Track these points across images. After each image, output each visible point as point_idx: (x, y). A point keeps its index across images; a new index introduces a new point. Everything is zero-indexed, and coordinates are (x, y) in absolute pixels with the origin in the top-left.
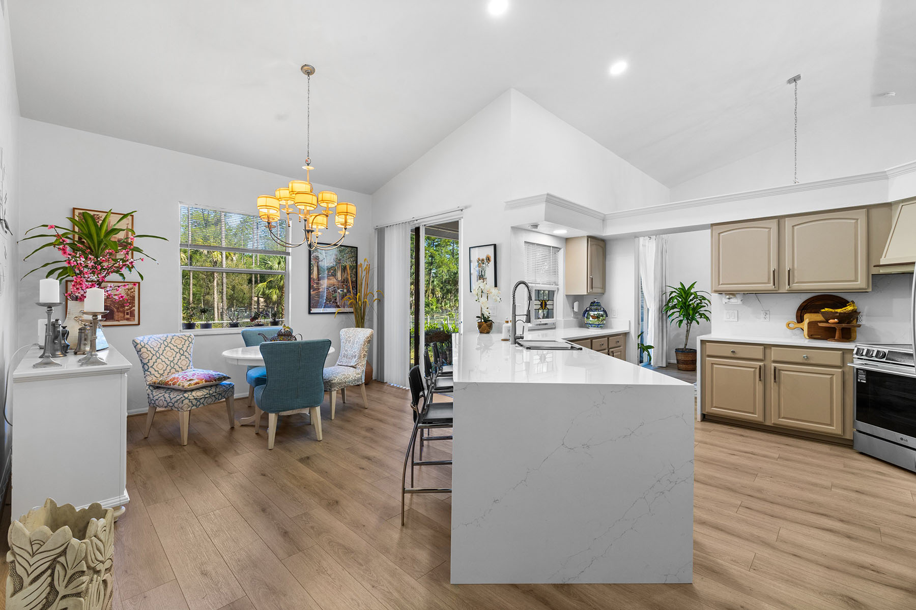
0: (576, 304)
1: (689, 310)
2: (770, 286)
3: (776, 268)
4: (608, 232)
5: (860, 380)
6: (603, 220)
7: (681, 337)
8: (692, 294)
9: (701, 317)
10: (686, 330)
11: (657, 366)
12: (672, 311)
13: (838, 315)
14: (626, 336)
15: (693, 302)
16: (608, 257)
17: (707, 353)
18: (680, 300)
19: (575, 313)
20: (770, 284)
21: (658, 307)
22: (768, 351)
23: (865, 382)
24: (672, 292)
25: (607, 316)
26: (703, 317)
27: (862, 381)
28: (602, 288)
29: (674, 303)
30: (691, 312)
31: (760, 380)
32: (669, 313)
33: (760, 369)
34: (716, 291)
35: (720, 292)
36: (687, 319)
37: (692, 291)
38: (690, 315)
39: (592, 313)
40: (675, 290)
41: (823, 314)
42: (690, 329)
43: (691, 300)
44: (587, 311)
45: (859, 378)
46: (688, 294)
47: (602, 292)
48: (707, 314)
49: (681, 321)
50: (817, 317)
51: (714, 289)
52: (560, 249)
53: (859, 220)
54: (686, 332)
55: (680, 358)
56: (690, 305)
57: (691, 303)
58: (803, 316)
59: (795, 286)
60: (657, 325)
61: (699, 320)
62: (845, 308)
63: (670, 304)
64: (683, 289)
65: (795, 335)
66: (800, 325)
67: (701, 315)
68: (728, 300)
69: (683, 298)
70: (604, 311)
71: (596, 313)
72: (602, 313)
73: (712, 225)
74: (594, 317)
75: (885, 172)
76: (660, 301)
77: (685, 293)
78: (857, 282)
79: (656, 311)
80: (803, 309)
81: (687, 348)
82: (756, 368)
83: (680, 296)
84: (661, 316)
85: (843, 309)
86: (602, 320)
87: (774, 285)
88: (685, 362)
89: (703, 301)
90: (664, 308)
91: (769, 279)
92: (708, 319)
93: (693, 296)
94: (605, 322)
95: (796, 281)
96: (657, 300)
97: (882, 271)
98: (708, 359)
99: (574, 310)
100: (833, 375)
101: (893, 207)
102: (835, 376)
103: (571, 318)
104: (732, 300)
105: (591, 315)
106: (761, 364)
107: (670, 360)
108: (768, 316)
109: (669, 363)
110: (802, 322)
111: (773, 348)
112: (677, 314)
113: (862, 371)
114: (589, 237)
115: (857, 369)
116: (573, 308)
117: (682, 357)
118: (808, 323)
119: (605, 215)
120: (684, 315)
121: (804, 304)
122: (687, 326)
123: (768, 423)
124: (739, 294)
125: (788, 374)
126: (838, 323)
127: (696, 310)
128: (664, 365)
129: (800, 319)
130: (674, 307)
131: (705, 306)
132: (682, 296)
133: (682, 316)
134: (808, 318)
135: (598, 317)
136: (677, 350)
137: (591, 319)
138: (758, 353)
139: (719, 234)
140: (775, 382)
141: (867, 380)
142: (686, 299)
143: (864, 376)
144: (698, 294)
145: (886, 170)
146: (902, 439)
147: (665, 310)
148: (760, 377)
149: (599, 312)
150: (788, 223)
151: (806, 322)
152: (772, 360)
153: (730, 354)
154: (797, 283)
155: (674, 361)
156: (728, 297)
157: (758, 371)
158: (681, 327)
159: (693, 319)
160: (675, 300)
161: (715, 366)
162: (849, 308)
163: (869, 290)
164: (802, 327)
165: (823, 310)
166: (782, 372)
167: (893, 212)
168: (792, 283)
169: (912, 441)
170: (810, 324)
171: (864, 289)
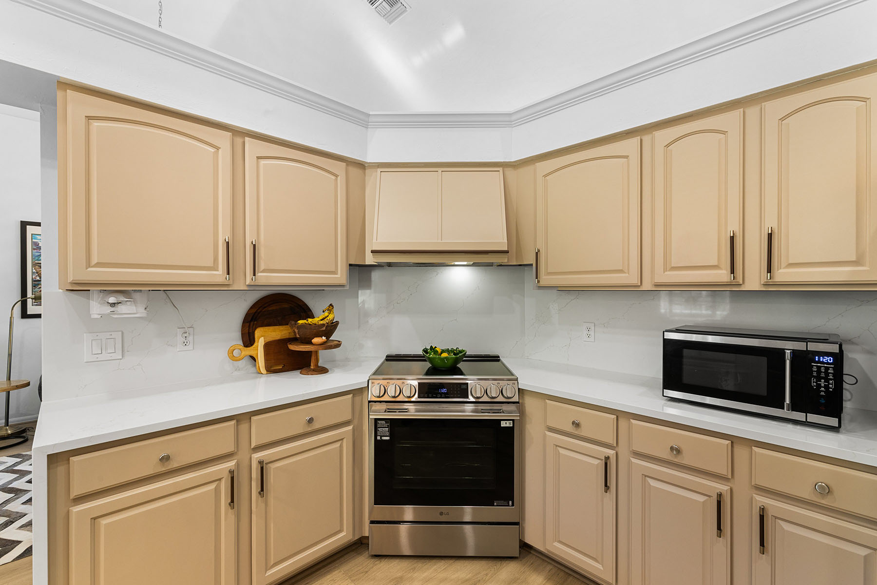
2: (219, 276)
3: (229, 237)
5: (381, 436)
13: (324, 328)
20: (217, 270)
22: (244, 428)
23: (388, 438)
27: (384, 438)
31: (232, 506)
33: (232, 476)
45: (379, 434)
50: (275, 333)
53: (337, 176)
58: (254, 333)
65: (238, 369)
66: (250, 351)
68: (106, 309)
75: (369, 115)
78: (338, 274)
80: (251, 321)
82: (222, 479)
87: (228, 273)
91: (216, 259)
95: (263, 268)
98: (77, 508)
100: (342, 440)
101: (368, 172)
102: (345, 441)
104: (121, 309)
106: (231, 464)
108: (190, 338)
110: (252, 345)
111: (253, 418)
113: (383, 422)
115: (377, 420)
118: (264, 345)
121: (254, 311)
124: (141, 291)
129: (248, 340)
134: (263, 336)
139: (89, 118)
140: (261, 494)
141: (390, 436)
143: (386, 429)
145: (371, 113)
146: (441, 514)
148: (233, 500)
150: (251, 147)
151: (260, 343)
152: (253, 446)
153: (153, 469)
156: (110, 300)
161: (106, 521)
162: (329, 316)
163: (347, 288)
164: (253, 353)
165: (300, 322)
166: (273, 466)
167: (367, 178)
168: (258, 272)
169: (468, 512)
170: (267, 346)
171: (343, 286)
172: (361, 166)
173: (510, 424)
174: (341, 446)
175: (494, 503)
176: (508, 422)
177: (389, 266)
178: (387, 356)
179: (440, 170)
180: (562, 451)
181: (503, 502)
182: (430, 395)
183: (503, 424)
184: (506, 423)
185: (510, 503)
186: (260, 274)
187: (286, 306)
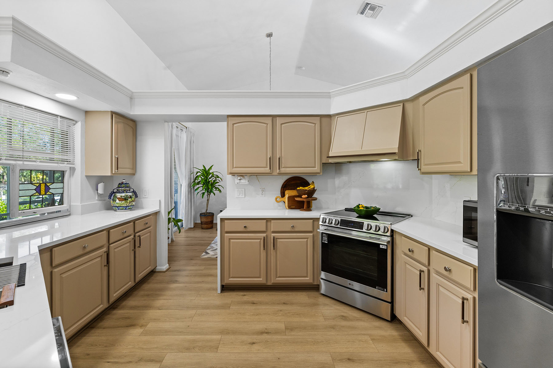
0: (101, 186)
1: (209, 185)
2: (267, 170)
3: (271, 156)
4: (136, 111)
5: (324, 241)
6: (131, 98)
7: (203, 204)
8: (210, 174)
9: (216, 190)
10: (207, 200)
11: (187, 228)
12: (197, 186)
13: (307, 192)
14: (157, 215)
15: (211, 179)
16: (139, 138)
17: (226, 230)
18: (203, 178)
19: (100, 195)
20: (267, 168)
21: (188, 183)
22: (269, 223)
23: (327, 242)
24: (197, 172)
25: (136, 196)
26: (217, 190)
28: (133, 169)
29: (199, 180)
30: (210, 187)
31: (264, 249)
32: (195, 188)
33: (264, 239)
34: (231, 173)
35: (233, 174)
36: (208, 192)
37: (211, 171)
38: (209, 189)
39: (119, 195)
40: (200, 171)
41: (298, 190)
42: (209, 199)
43: (210, 178)
44: (114, 193)
46: (208, 173)
47: (131, 172)
48: (220, 188)
49: (204, 193)
50: (293, 193)
51: (229, 172)
52: (76, 122)
53: (316, 125)
54: (207, 201)
55: (203, 220)
56: (209, 181)
57: (210, 180)
58: (285, 192)
59: (283, 170)
60: (187, 198)
61: (214, 192)
62: (309, 186)
63: (196, 181)
64: (205, 170)
65: (279, 206)
66: (283, 199)
67: (216, 188)
68: (239, 181)
69: (205, 176)
70: (134, 192)
71: (123, 195)
72: (130, 194)
73: (229, 116)
74: (121, 199)
76: (189, 179)
77: (206, 173)
78: (316, 168)
79: (186, 187)
80: (284, 188)
81: (207, 212)
82: (261, 239)
83: (203, 175)
84: (190, 190)
85: (308, 187)
86: (130, 202)
87: (270, 169)
88: (206, 223)
89: (217, 178)
90: (192, 184)
91: (267, 164)
92: (220, 191)
93: (211, 175)
94: (134, 203)
95: (283, 167)
96: (187, 178)
97: (331, 161)
98: (226, 235)
99: (99, 192)
100: (308, 238)
101: (332, 118)
102: (309, 239)
103: (95, 201)
104: (242, 181)
105: (118, 197)
106: (265, 235)
107: (196, 221)
108: (264, 192)
109: (195, 223)
110: (284, 197)
111: (272, 221)
112: (201, 189)
113: (325, 235)
114: (113, 113)
115: (322, 233)
116: (97, 190)
117: (204, 220)
118: (288, 197)
119: (132, 93)
120: (205, 189)
121: (285, 183)
122: (208, 197)
123: (269, 283)
124: (246, 175)
125: (283, 241)
126: (307, 198)
127: (213, 185)
128: (192, 227)
129: (283, 195)
130: (198, 183)
131: (219, 182)
132: (204, 175)
133: (204, 190)
134: (288, 193)
135: (125, 199)
136: (201, 215)
137: (117, 201)
138: (262, 226)
139: (233, 124)
140: (274, 249)
141: (328, 241)
142: (207, 178)
143: (326, 238)
144: (215, 173)
145: (331, 91)
146: (350, 284)
147: (192, 185)
148: (264, 247)
149: (127, 194)
150: (279, 121)
152: (272, 231)
153: (242, 229)
154: (283, 168)
155: (199, 221)
156: (239, 178)
157: (262, 241)
158: (204, 197)
159: (211, 191)
160: (200, 178)
161: (232, 241)
162: (312, 187)
163: (321, 174)
164: (284, 200)
165: (298, 188)
166: (279, 240)
167: (332, 121)
168: (281, 168)
169: (357, 286)
170: (289, 198)
171: (319, 173)
172: (329, 116)
173: (385, 247)
174: (307, 241)
175: (376, 287)
176: (384, 246)
177: (350, 163)
178: (345, 209)
179: (366, 111)
180: (407, 266)
181: (381, 288)
182: (345, 226)
183: (381, 247)
184: (383, 246)
185: (385, 290)
186: (282, 169)
187: (298, 182)
